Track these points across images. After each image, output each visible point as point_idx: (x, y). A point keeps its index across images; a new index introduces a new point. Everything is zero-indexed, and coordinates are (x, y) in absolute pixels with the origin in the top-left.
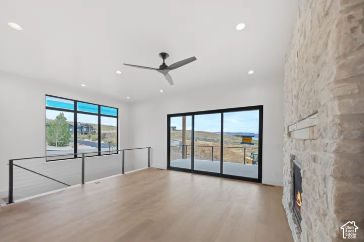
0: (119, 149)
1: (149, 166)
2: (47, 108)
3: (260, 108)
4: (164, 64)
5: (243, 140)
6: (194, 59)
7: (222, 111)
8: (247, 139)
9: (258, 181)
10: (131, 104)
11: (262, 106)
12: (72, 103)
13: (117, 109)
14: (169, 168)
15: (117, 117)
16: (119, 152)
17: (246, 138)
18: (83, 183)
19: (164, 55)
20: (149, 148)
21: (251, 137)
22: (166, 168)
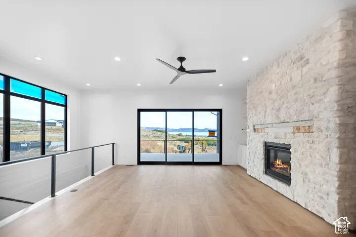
1: (113, 164)
4: (181, 66)
5: (210, 134)
6: (214, 71)
7: (193, 110)
9: (219, 163)
11: (221, 109)
13: (66, 96)
14: (140, 163)
15: (65, 106)
17: (211, 133)
18: (53, 195)
19: (181, 59)
20: (113, 144)
21: (215, 132)
22: (136, 164)
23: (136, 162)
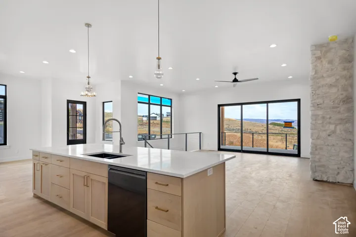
0: (173, 133)
1: (200, 149)
2: (139, 102)
3: (299, 101)
4: (235, 78)
5: (285, 125)
7: (267, 102)
8: (288, 124)
9: (298, 155)
10: (180, 95)
11: (300, 99)
12: (147, 97)
13: (171, 99)
14: (220, 149)
15: (171, 106)
16: (173, 135)
19: (235, 74)
20: (200, 133)
21: (291, 122)
22: (217, 149)
23: (216, 148)
